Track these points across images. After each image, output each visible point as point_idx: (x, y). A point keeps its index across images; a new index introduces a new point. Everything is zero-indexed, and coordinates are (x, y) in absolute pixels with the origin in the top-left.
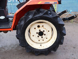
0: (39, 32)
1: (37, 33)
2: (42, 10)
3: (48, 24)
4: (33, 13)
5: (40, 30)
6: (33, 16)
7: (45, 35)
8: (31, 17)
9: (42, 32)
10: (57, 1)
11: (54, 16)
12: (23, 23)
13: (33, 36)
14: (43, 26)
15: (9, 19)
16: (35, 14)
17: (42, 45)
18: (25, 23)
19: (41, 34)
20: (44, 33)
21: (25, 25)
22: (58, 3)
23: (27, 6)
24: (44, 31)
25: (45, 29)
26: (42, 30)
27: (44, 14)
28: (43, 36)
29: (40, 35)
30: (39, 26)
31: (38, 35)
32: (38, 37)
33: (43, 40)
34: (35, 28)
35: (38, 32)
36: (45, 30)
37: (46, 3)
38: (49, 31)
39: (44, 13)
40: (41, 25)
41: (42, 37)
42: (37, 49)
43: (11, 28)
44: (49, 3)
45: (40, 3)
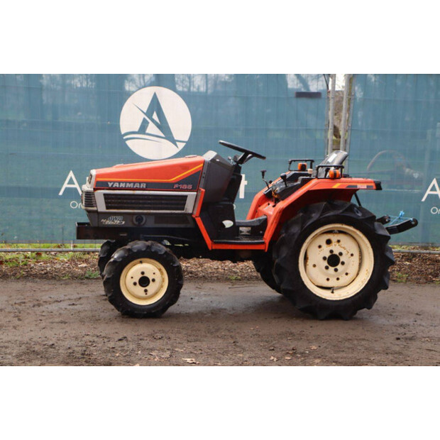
0: (330, 257)
1: (324, 258)
2: (339, 202)
3: (350, 233)
4: (322, 208)
5: (331, 251)
6: (321, 215)
7: (343, 263)
8: (315, 216)
9: (336, 255)
10: (372, 184)
11: (367, 217)
13: (314, 266)
14: (339, 241)
15: (241, 229)
16: (326, 210)
17: (335, 291)
18: (302, 227)
19: (333, 260)
20: (342, 259)
21: (300, 234)
22: (374, 187)
24: (341, 254)
25: (344, 248)
26: (336, 252)
27: (346, 210)
28: (339, 267)
29: (332, 266)
30: (329, 242)
31: (326, 263)
32: (327, 268)
33: (338, 279)
34: (320, 247)
35: (328, 255)
36: (344, 252)
37: (349, 186)
38: (352, 255)
39: (344, 208)
40: (334, 238)
41: (336, 270)
42: (325, 299)
43: (263, 243)
44: (356, 186)
45: (336, 186)
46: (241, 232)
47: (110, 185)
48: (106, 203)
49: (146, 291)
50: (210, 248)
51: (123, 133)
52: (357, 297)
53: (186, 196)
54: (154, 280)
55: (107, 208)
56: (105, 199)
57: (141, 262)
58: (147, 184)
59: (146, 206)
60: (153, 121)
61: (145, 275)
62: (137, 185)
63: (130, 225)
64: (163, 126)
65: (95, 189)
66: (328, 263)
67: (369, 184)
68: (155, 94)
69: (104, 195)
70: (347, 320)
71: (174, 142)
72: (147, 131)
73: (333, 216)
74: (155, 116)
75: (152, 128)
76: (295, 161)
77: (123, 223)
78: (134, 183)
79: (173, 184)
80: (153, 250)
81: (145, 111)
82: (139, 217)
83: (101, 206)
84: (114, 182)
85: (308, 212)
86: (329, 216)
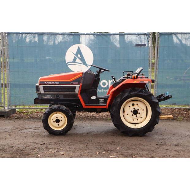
0: (134, 111)
1: (131, 111)
2: (137, 88)
3: (143, 101)
4: (129, 91)
5: (134, 108)
6: (129, 94)
7: (139, 113)
8: (126, 94)
9: (136, 110)
10: (150, 81)
11: (148, 94)
12: (119, 100)
13: (127, 114)
14: (137, 104)
15: (100, 99)
16: (131, 91)
17: (136, 125)
18: (121, 99)
19: (135, 112)
20: (139, 112)
21: (121, 101)
22: (151, 82)
23: (124, 84)
24: (138, 109)
25: (140, 107)
26: (136, 109)
27: (139, 92)
28: (138, 115)
29: (135, 114)
30: (133, 105)
31: (132, 113)
32: (133, 115)
33: (137, 120)
34: (129, 107)
35: (133, 110)
36: (140, 109)
37: (140, 82)
38: (143, 110)
40: (135, 103)
41: (136, 116)
42: (131, 128)
43: (106, 105)
44: (143, 82)
45: (135, 82)
46: (100, 101)
47: (45, 83)
48: (44, 90)
49: (58, 125)
50: (84, 108)
51: (67, 62)
52: (145, 127)
53: (75, 87)
54: (61, 120)
55: (44, 92)
56: (44, 88)
57: (56, 113)
58: (60, 82)
59: (60, 91)
60: (78, 57)
61: (58, 118)
62: (56, 83)
63: (54, 98)
64: (82, 59)
65: (39, 85)
66: (133, 113)
67: (149, 81)
68: (79, 47)
69: (43, 87)
70: (141, 136)
71: (87, 65)
72: (76, 62)
73: (134, 94)
74: (79, 56)
75: (78, 60)
76: (125, 72)
77: (51, 98)
78: (55, 82)
79: (70, 82)
80: (60, 108)
81: (75, 54)
82: (57, 95)
83: (42, 91)
84: (47, 82)
85: (124, 93)
86: (132, 94)
